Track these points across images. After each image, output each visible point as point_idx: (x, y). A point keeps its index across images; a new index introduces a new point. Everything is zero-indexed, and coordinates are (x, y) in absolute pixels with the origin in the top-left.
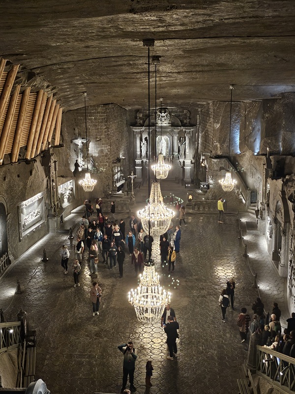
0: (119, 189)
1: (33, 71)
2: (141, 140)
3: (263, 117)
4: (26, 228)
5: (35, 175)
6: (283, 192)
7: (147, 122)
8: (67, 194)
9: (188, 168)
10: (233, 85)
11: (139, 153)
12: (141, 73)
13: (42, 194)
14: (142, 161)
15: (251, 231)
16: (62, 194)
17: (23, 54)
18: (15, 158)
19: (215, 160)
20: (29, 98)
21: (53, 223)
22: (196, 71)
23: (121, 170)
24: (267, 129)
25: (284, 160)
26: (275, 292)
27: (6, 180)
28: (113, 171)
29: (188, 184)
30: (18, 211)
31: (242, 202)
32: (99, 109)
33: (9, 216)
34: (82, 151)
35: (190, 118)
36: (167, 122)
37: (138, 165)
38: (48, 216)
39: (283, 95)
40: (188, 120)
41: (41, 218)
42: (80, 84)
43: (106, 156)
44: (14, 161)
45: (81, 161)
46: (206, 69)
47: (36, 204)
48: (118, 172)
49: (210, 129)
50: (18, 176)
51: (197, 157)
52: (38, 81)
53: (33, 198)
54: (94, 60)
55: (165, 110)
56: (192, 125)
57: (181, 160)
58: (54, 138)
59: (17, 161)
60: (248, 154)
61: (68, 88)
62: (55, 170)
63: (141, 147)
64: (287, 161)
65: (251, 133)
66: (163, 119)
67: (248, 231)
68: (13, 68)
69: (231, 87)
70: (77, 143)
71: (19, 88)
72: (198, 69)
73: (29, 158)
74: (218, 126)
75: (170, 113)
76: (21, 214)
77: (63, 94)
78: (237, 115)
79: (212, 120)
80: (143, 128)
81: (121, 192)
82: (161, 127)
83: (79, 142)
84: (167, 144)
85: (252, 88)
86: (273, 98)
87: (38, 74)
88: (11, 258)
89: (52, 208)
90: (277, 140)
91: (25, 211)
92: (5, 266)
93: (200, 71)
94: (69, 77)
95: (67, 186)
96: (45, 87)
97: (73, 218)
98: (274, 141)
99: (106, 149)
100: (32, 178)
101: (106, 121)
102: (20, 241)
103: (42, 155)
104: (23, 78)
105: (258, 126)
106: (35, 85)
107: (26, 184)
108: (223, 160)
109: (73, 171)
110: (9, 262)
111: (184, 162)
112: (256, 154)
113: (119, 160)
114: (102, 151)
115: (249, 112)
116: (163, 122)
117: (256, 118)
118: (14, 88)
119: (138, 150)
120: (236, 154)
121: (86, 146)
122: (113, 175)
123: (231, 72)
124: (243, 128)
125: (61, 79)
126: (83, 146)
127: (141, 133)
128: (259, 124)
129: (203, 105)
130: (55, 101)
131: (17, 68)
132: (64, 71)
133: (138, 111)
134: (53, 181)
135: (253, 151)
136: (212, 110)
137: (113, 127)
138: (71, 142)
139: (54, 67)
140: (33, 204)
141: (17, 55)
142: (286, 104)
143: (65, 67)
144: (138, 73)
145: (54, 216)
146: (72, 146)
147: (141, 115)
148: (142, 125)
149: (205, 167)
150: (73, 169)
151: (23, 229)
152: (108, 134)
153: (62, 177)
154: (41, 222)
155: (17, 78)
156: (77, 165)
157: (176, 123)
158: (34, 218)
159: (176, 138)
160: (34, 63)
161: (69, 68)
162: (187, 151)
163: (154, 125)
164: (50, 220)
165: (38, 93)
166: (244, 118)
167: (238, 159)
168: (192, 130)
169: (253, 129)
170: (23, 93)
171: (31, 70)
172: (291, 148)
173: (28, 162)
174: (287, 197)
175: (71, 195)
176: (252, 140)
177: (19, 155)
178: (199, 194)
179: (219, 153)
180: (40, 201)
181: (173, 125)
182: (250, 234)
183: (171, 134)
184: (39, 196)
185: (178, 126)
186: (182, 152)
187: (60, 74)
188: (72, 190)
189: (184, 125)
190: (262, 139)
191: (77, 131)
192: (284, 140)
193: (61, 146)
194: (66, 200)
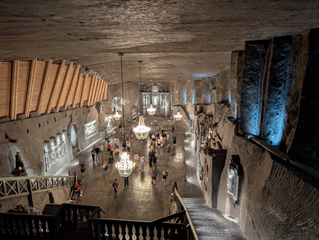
0: (134, 119)
1: (88, 67)
2: (145, 98)
3: (195, 88)
4: (87, 136)
5: (91, 113)
6: (198, 121)
7: (148, 90)
8: (110, 121)
9: (166, 111)
10: (180, 74)
11: (144, 104)
12: (137, 68)
13: (96, 121)
14: (146, 107)
15: (188, 138)
16: (107, 121)
17: (79, 60)
18: (82, 105)
19: (176, 107)
20: (88, 79)
21: (101, 134)
22: (161, 68)
23: (136, 111)
24: (197, 93)
25: (203, 107)
26: (193, 165)
27: (77, 115)
28: (131, 111)
29: (166, 117)
30: (83, 129)
31: (187, 125)
32: (125, 84)
33: (79, 130)
34: (117, 102)
35: (167, 89)
36: (157, 90)
37: (144, 109)
38: (99, 131)
39: (203, 78)
40: (166, 89)
41: (96, 132)
42: (112, 73)
43: (128, 105)
44: (81, 106)
45: (117, 107)
46: (165, 66)
47: (93, 125)
48: (134, 112)
49: (175, 93)
50: (83, 113)
51: (170, 105)
52: (91, 72)
53: (91, 123)
54: (114, 63)
55: (156, 85)
56: (168, 92)
57: (163, 107)
58: (103, 97)
59: (82, 106)
60: (190, 104)
61: (106, 75)
62: (103, 111)
63: (145, 101)
64: (204, 108)
65: (191, 95)
66: (155, 89)
67: (187, 138)
68: (77, 66)
69: (179, 75)
70: (115, 99)
71: (82, 75)
72: (161, 67)
73: (89, 105)
74: (177, 92)
75: (158, 86)
76: (85, 130)
77: (105, 77)
78: (185, 87)
79: (175, 89)
80: (146, 93)
81: (135, 121)
82: (154, 92)
83: (116, 98)
84: (157, 100)
85: (189, 75)
86: (199, 80)
87: (90, 68)
88: (80, 149)
89: (101, 127)
90: (201, 98)
91: (87, 128)
92: (77, 152)
93: (162, 68)
94: (105, 70)
95: (110, 118)
96: (96, 74)
97: (111, 132)
98: (200, 99)
99: (128, 102)
100: (90, 114)
101: (129, 89)
102: (84, 141)
103: (97, 104)
104: (84, 70)
105: (193, 92)
106: (90, 73)
107: (86, 117)
108: (180, 107)
109: (113, 111)
110: (79, 150)
111: (164, 108)
112: (192, 104)
113: (134, 107)
114: (126, 103)
115: (190, 86)
116: (155, 90)
117: (193, 89)
118: (79, 74)
119: (144, 102)
120: (185, 104)
121: (119, 100)
122: (132, 113)
123: (176, 68)
124: (188, 93)
125: (102, 71)
126: (118, 100)
127: (145, 95)
128: (194, 91)
129: (172, 83)
130: (103, 81)
131: (79, 66)
132: (102, 67)
133: (144, 85)
134: (101, 115)
135: (192, 103)
136: (175, 85)
137: (132, 92)
138: (112, 98)
139: (97, 66)
140: (92, 125)
141: (77, 60)
142: (204, 82)
143: (102, 65)
144: (136, 68)
145: (102, 131)
146: (113, 100)
147: (146, 87)
148: (146, 92)
149: (173, 110)
150: (113, 110)
151: (86, 136)
152: (129, 95)
153: (107, 114)
154: (96, 133)
155: (80, 70)
156: (115, 109)
157: (161, 91)
158: (92, 132)
159: (161, 97)
160: (86, 64)
161: (104, 66)
162: (166, 103)
163: (151, 91)
164: (100, 133)
165: (92, 77)
166: (188, 89)
167: (186, 106)
168: (168, 94)
169: (192, 93)
170: (84, 77)
171: (86, 67)
172: (206, 102)
173: (88, 107)
174: (199, 123)
175: (112, 122)
176: (191, 98)
177: (84, 104)
178: (169, 122)
179: (178, 104)
180: (95, 124)
181: (160, 92)
182: (188, 139)
183: (159, 95)
184: (94, 122)
185: (161, 92)
186: (163, 103)
187: (101, 68)
188: (112, 119)
189: (164, 92)
190: (195, 97)
191: (115, 94)
192: (204, 98)
193: (107, 100)
194: (109, 124)
